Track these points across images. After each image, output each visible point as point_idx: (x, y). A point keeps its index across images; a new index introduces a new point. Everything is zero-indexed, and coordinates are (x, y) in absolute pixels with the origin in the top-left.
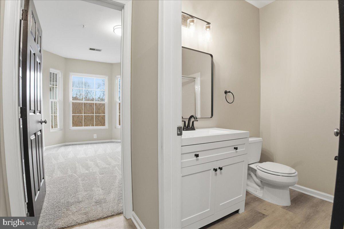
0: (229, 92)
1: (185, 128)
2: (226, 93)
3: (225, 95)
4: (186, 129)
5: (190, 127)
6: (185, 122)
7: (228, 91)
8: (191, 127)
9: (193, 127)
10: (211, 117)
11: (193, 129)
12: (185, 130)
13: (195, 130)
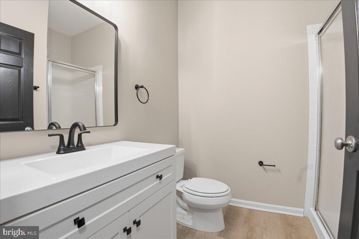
0: (142, 87)
1: (62, 147)
2: (138, 88)
3: (136, 91)
4: (64, 150)
5: (73, 144)
6: (62, 137)
7: (140, 85)
8: (75, 145)
9: (80, 145)
10: (115, 125)
11: (80, 147)
12: (62, 152)
13: (84, 149)
